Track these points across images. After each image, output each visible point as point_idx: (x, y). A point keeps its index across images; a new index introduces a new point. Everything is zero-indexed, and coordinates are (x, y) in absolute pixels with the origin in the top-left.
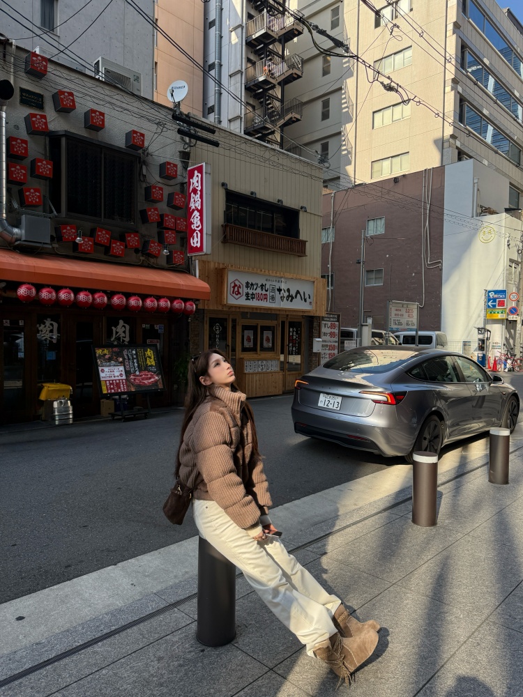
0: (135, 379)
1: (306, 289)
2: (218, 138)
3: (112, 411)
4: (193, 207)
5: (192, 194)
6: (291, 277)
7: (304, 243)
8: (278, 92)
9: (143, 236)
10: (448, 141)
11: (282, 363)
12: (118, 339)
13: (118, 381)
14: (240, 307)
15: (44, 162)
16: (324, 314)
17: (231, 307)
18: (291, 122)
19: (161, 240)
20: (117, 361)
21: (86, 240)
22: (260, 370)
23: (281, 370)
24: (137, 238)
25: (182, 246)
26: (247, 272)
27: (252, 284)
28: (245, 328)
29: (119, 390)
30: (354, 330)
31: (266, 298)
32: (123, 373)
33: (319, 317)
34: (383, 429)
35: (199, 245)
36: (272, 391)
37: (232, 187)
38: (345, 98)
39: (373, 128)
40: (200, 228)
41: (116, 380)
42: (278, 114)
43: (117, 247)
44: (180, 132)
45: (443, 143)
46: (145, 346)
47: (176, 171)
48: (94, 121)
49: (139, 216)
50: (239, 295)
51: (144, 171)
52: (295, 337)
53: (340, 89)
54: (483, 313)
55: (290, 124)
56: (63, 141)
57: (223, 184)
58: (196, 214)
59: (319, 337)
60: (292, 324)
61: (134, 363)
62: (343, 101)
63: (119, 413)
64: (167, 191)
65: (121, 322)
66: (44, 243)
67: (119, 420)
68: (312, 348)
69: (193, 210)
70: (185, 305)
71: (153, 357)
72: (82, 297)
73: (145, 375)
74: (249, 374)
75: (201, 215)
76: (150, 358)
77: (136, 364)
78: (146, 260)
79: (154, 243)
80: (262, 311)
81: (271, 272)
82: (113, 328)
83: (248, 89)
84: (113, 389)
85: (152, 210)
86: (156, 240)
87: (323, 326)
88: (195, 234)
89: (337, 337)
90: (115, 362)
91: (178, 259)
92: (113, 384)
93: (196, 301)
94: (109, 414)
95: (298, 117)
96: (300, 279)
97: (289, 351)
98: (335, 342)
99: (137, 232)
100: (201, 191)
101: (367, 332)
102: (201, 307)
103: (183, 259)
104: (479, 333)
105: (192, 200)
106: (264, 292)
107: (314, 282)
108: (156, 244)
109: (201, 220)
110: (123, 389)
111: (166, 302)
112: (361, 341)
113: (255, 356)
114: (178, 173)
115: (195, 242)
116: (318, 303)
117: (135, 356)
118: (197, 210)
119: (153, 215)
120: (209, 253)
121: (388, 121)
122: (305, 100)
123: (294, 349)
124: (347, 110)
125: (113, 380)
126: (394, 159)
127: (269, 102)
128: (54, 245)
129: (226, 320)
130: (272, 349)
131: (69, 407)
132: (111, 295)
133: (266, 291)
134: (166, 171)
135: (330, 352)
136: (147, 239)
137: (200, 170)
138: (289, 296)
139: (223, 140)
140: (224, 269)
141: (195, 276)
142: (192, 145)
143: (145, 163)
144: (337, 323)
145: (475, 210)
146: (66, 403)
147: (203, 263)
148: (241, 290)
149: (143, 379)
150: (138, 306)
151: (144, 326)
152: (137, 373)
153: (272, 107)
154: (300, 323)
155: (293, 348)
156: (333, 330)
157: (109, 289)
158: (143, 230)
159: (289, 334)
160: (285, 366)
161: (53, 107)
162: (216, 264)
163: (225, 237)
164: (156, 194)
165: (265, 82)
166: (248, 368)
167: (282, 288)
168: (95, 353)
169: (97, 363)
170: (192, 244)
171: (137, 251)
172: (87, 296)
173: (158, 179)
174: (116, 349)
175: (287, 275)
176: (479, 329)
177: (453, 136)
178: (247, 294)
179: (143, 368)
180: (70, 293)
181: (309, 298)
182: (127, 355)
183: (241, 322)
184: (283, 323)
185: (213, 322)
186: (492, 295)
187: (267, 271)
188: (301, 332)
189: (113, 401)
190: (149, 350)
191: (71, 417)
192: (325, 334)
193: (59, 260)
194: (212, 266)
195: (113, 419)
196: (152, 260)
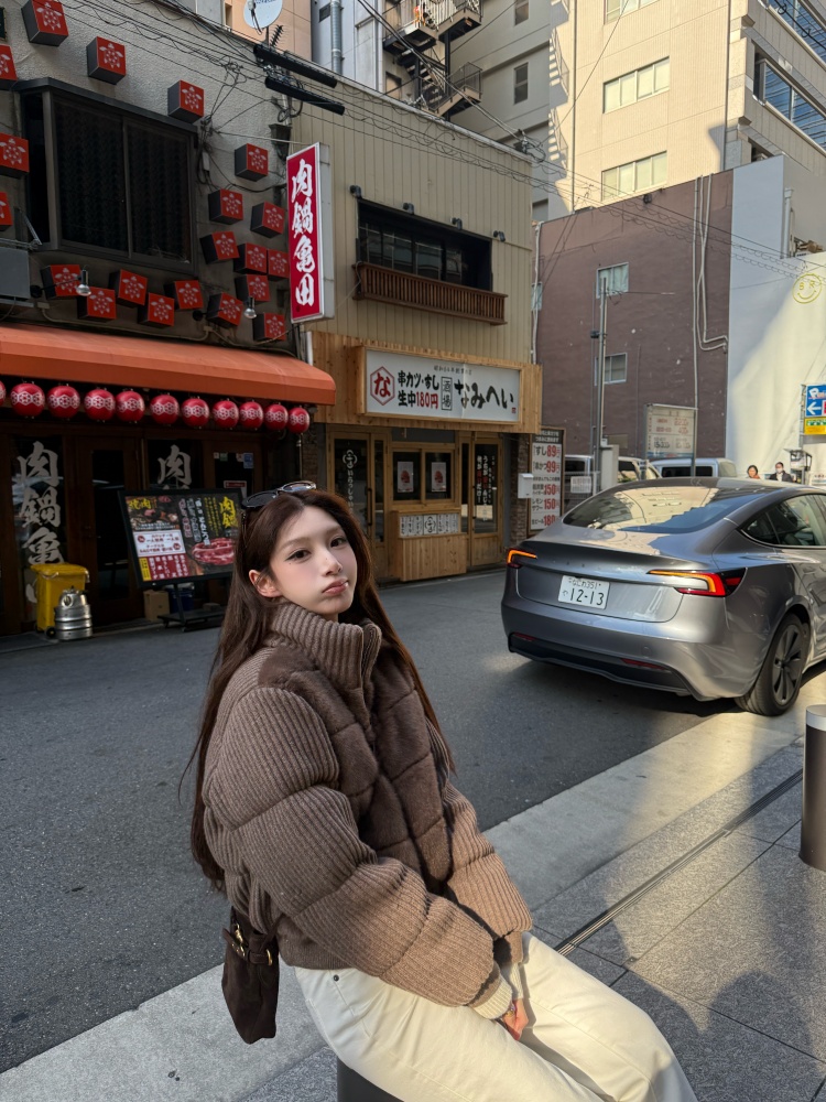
0: (201, 554)
1: (505, 384)
2: (340, 96)
3: (165, 611)
4: (299, 230)
5: (297, 206)
6: (479, 361)
7: (501, 298)
8: (438, 52)
9: (209, 287)
10: (735, 128)
11: (463, 519)
12: (171, 480)
13: (170, 558)
14: (389, 419)
15: (11, 141)
16: (536, 430)
17: (374, 418)
18: (463, 105)
19: (242, 295)
20: (167, 520)
21: (101, 293)
22: (426, 532)
23: (463, 530)
24: (195, 290)
25: (281, 305)
26: (402, 354)
27: (410, 377)
28: (398, 457)
29: (174, 575)
30: (586, 458)
31: (436, 402)
32: (180, 542)
33: (528, 435)
34: (696, 646)
35: (311, 301)
36: (450, 569)
37: (369, 195)
38: (555, 60)
39: (604, 111)
40: (313, 267)
41: (166, 556)
42: (441, 92)
43: (160, 308)
44: (270, 83)
45: (726, 133)
46: (220, 491)
47: (265, 163)
48: (106, 64)
49: (200, 249)
50: (387, 397)
51: (206, 164)
52: (485, 473)
53: (547, 45)
54: (798, 426)
55: (462, 109)
56: (47, 99)
57: (353, 190)
58: (305, 241)
59: (529, 472)
60: (480, 450)
61: (200, 524)
62: (551, 66)
63: (176, 616)
64: (249, 202)
65: (175, 450)
66: (18, 299)
67: (177, 627)
68: (517, 491)
69: (300, 236)
70: (290, 414)
71: (233, 512)
72: (95, 400)
73: (222, 545)
74: (408, 539)
75: (314, 244)
76: (229, 513)
77: (203, 526)
78: (214, 330)
79: (228, 299)
80: (429, 427)
81: (443, 353)
82: (160, 460)
83: (388, 48)
84: (162, 571)
85: (224, 237)
86: (233, 292)
87: (534, 451)
88: (303, 281)
89: (558, 471)
90: (164, 521)
91: (275, 330)
92: (161, 563)
93: (309, 406)
94: (159, 617)
95: (476, 96)
96: (496, 367)
97: (476, 497)
98: (556, 479)
99: (197, 278)
100: (313, 197)
101: (610, 460)
102: (318, 419)
103: (282, 329)
104: (792, 460)
105: (297, 216)
106: (431, 391)
107: (519, 371)
108: (232, 301)
109: (315, 253)
110: (181, 571)
111: (256, 408)
112: (599, 476)
113: (418, 507)
114: (270, 168)
115: (304, 296)
116: (527, 409)
117: (200, 512)
118: (307, 233)
119: (225, 246)
120: (331, 314)
121: (629, 98)
122: (486, 67)
123: (485, 493)
124: (557, 81)
125: (161, 557)
126: (640, 165)
127: (425, 70)
128: (41, 305)
129: (363, 443)
130: (447, 494)
131: (82, 607)
132: (150, 395)
133: (436, 388)
134: (247, 164)
135: (547, 497)
136: (215, 292)
137: (309, 157)
138: (475, 398)
139: (350, 100)
140: (358, 348)
141: (307, 361)
142: (293, 113)
143: (206, 147)
144: (559, 446)
145: (785, 247)
146: (78, 599)
147: (321, 336)
148: (390, 388)
149: (218, 553)
150: (202, 417)
151: (217, 456)
152: (207, 542)
153: (431, 80)
154: (495, 447)
155: (482, 491)
156: (551, 459)
157: (146, 384)
158: (208, 275)
159: (476, 467)
160: (470, 525)
161: (25, 34)
162: (345, 339)
163: (359, 288)
164: (229, 208)
165: (418, 35)
166: (407, 528)
167: (464, 382)
168: (126, 506)
169: (129, 524)
170: (299, 301)
171: (197, 315)
172: (104, 397)
173: (233, 179)
174: (163, 499)
175: (472, 359)
176: (792, 453)
177: (743, 121)
178: (402, 395)
179: (218, 532)
180: (70, 395)
181: (512, 400)
182: (186, 509)
183: (391, 447)
184: (465, 447)
185: (341, 447)
186: (814, 393)
187: (436, 352)
188: (496, 463)
189: (166, 594)
190: (226, 499)
191: (88, 625)
192: (538, 466)
193: (49, 332)
194: (337, 342)
195: (167, 627)
196: (226, 333)
